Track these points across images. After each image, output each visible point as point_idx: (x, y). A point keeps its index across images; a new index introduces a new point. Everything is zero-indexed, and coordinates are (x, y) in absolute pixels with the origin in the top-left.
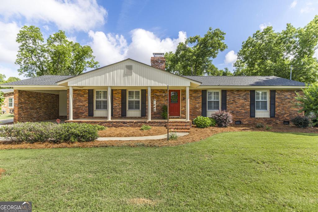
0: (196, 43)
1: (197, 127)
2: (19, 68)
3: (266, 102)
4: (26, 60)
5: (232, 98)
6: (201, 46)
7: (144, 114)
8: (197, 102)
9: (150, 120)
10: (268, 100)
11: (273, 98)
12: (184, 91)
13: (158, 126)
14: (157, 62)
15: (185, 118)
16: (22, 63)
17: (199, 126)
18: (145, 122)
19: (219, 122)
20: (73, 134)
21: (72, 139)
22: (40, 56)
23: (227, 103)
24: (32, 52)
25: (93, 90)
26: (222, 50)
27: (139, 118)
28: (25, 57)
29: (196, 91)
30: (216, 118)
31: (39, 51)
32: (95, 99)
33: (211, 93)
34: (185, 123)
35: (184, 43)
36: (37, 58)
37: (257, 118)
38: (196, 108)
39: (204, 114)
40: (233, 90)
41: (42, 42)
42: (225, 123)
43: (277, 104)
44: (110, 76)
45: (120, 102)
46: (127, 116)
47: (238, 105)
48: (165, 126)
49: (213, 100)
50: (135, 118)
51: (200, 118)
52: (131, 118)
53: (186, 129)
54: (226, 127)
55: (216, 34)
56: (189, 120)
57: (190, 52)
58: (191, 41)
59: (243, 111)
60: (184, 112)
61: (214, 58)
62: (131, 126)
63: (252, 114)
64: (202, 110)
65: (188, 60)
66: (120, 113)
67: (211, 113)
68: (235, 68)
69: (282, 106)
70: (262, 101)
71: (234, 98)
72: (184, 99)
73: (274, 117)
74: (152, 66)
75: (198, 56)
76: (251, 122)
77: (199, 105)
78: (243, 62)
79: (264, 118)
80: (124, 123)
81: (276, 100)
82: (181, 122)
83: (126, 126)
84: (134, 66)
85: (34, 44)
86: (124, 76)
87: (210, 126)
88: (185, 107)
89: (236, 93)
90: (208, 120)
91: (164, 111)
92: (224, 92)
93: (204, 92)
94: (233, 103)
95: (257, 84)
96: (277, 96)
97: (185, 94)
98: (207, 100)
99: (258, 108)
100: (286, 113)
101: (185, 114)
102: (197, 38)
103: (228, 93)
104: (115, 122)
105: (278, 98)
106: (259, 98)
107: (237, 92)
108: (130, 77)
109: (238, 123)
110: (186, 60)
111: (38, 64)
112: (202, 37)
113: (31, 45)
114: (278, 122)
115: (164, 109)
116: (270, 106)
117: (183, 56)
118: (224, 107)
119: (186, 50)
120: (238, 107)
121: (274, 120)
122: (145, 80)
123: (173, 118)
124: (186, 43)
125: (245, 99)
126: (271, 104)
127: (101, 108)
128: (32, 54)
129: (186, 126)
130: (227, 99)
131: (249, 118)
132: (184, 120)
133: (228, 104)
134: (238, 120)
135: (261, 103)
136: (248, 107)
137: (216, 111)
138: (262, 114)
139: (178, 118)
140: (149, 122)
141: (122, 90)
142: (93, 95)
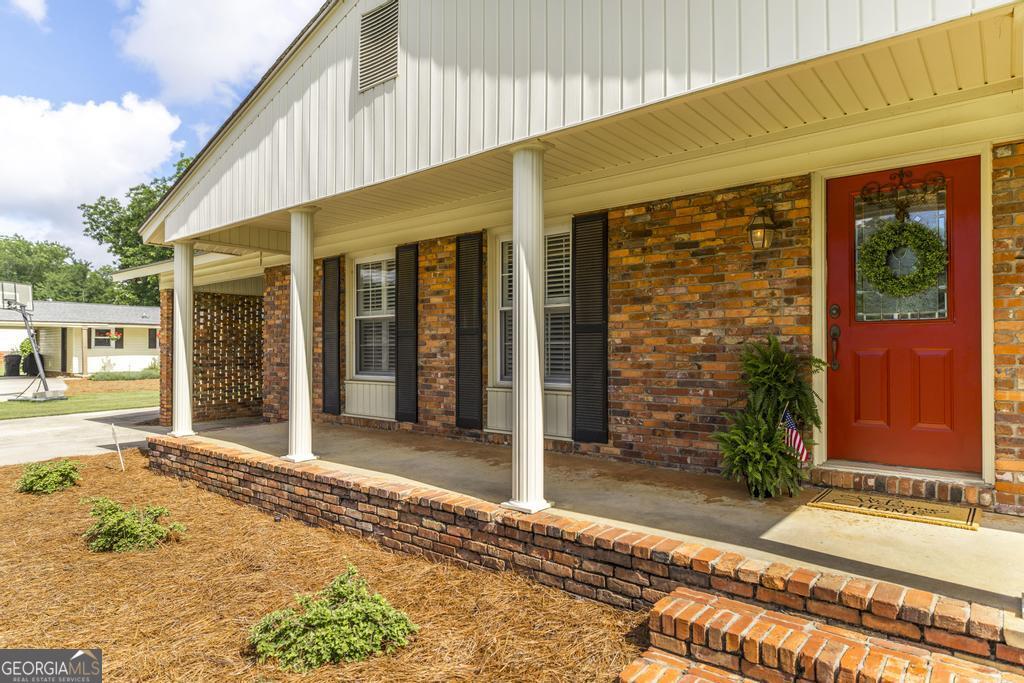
25: (338, 261)
45: (451, 329)
46: (492, 425)
66: (452, 402)
86: (353, 110)
108: (383, 103)
141: (459, 239)
142: (341, 292)
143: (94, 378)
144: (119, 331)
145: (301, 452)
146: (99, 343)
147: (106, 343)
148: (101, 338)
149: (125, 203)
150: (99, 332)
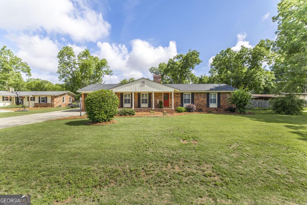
0: (181, 59)
1: (178, 112)
2: (59, 76)
3: (216, 99)
4: (64, 70)
6: (185, 61)
7: (150, 106)
8: (178, 99)
9: (154, 109)
10: (217, 98)
11: (219, 97)
12: (171, 93)
13: (158, 111)
14: (157, 78)
15: (171, 108)
16: (61, 72)
17: (179, 111)
18: (151, 110)
19: (189, 110)
20: (127, 112)
21: (127, 114)
22: (73, 67)
23: (194, 100)
24: (67, 64)
25: (123, 93)
26: (198, 64)
27: (147, 108)
28: (63, 68)
29: (177, 94)
30: (187, 108)
31: (72, 64)
32: (124, 98)
33: (185, 95)
34: (171, 110)
35: (173, 59)
36: (70, 68)
37: (210, 108)
38: (178, 103)
39: (182, 106)
41: (74, 58)
42: (192, 110)
43: (221, 100)
44: (133, 86)
45: (137, 100)
46: (141, 107)
47: (200, 101)
48: (162, 112)
49: (187, 98)
50: (146, 108)
51: (179, 108)
52: (143, 108)
53: (172, 113)
54: (192, 112)
55: (193, 54)
56: (173, 109)
57: (177, 65)
58: (178, 57)
59: (203, 104)
60: (171, 105)
61: (193, 69)
62: (144, 112)
63: (208, 105)
64: (181, 103)
65: (175, 70)
66: (137, 105)
67: (185, 105)
68: (209, 74)
69: (224, 101)
70: (213, 99)
71: (198, 97)
72: (171, 98)
73: (220, 107)
74: (154, 81)
75: (182, 68)
76: (207, 110)
77: (179, 101)
78: (215, 71)
79: (214, 108)
80: (141, 110)
81: (221, 98)
82: (170, 110)
83: (142, 112)
84: (146, 81)
85: (68, 59)
86: (141, 87)
87: (184, 112)
88: (172, 102)
89: (199, 94)
90: (183, 109)
91: (160, 104)
92: (193, 94)
93: (182, 94)
94: (197, 100)
95: (211, 90)
96: (221, 96)
97: (171, 95)
98: (184, 98)
99: (211, 102)
100: (226, 105)
101: (172, 106)
102: (181, 56)
103: (195, 95)
104: (136, 110)
105: (222, 97)
106: (212, 97)
108: (144, 87)
109: (200, 110)
110: (174, 71)
111: (71, 72)
112: (185, 55)
113: (66, 59)
114: (222, 110)
115: (161, 103)
116: (218, 101)
117: (172, 68)
118: (193, 102)
119: (174, 63)
120: (200, 102)
121: (220, 109)
122: (151, 88)
123: (166, 108)
124: (174, 59)
125: (204, 98)
126: (218, 100)
127: (127, 103)
128: (67, 65)
129: (172, 111)
130: (194, 97)
131: (206, 108)
132: (171, 109)
135: (213, 100)
136: (206, 102)
137: (188, 104)
138: (213, 105)
139: (168, 108)
140: (154, 110)
142: (123, 96)
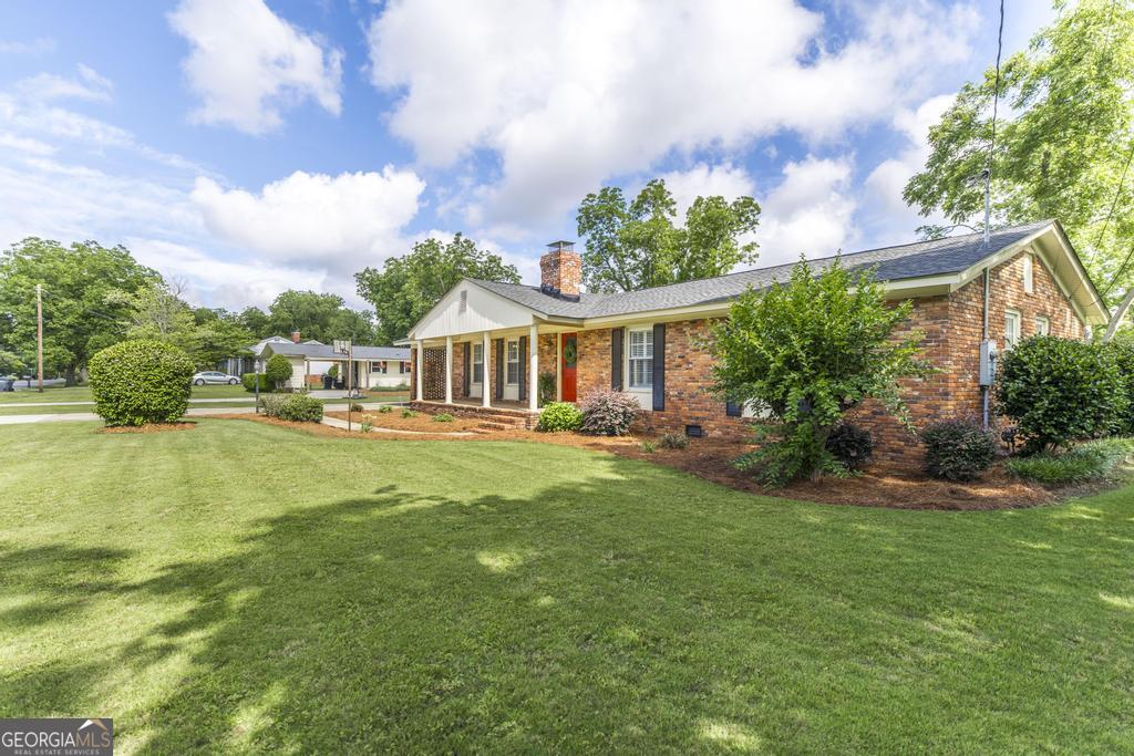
5: (679, 348)
7: (523, 394)
14: (549, 265)
23: (666, 366)
25: (469, 343)
32: (472, 362)
37: (748, 420)
38: (602, 381)
40: (680, 323)
44: (447, 316)
46: (504, 397)
50: (512, 402)
63: (733, 405)
64: (612, 385)
71: (685, 347)
76: (728, 434)
77: (607, 372)
84: (470, 290)
89: (688, 330)
92: (660, 330)
93: (618, 334)
94: (680, 366)
98: (628, 359)
103: (670, 333)
107: (692, 329)
109: (692, 432)
118: (660, 381)
122: (480, 318)
125: (712, 351)
130: (667, 351)
131: (723, 418)
133: (668, 369)
134: (693, 421)
141: (497, 340)
142: (469, 354)
143: (372, 390)
144: (385, 363)
145: (449, 401)
146: (375, 370)
147: (378, 370)
148: (376, 367)
149: (382, 272)
150: (375, 364)
